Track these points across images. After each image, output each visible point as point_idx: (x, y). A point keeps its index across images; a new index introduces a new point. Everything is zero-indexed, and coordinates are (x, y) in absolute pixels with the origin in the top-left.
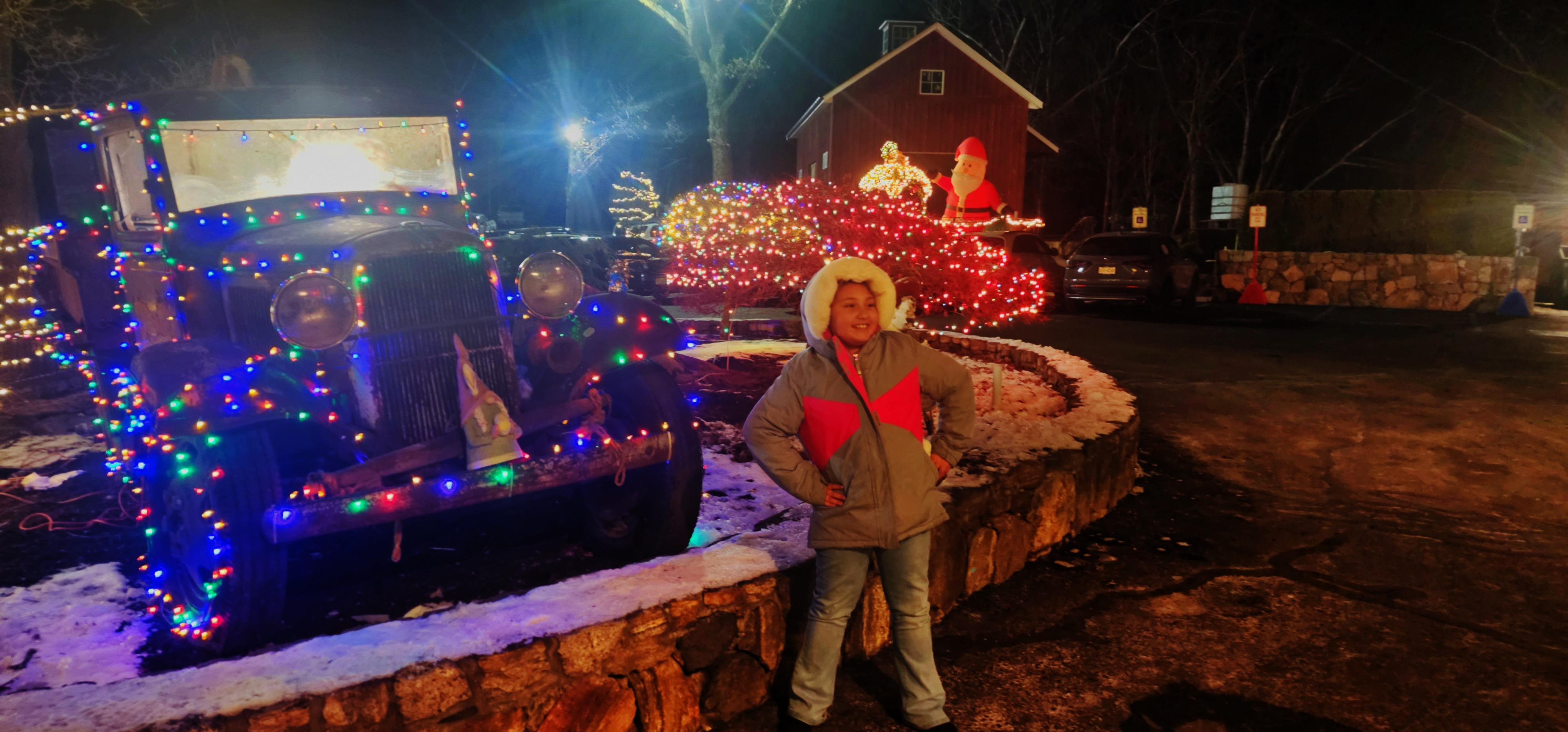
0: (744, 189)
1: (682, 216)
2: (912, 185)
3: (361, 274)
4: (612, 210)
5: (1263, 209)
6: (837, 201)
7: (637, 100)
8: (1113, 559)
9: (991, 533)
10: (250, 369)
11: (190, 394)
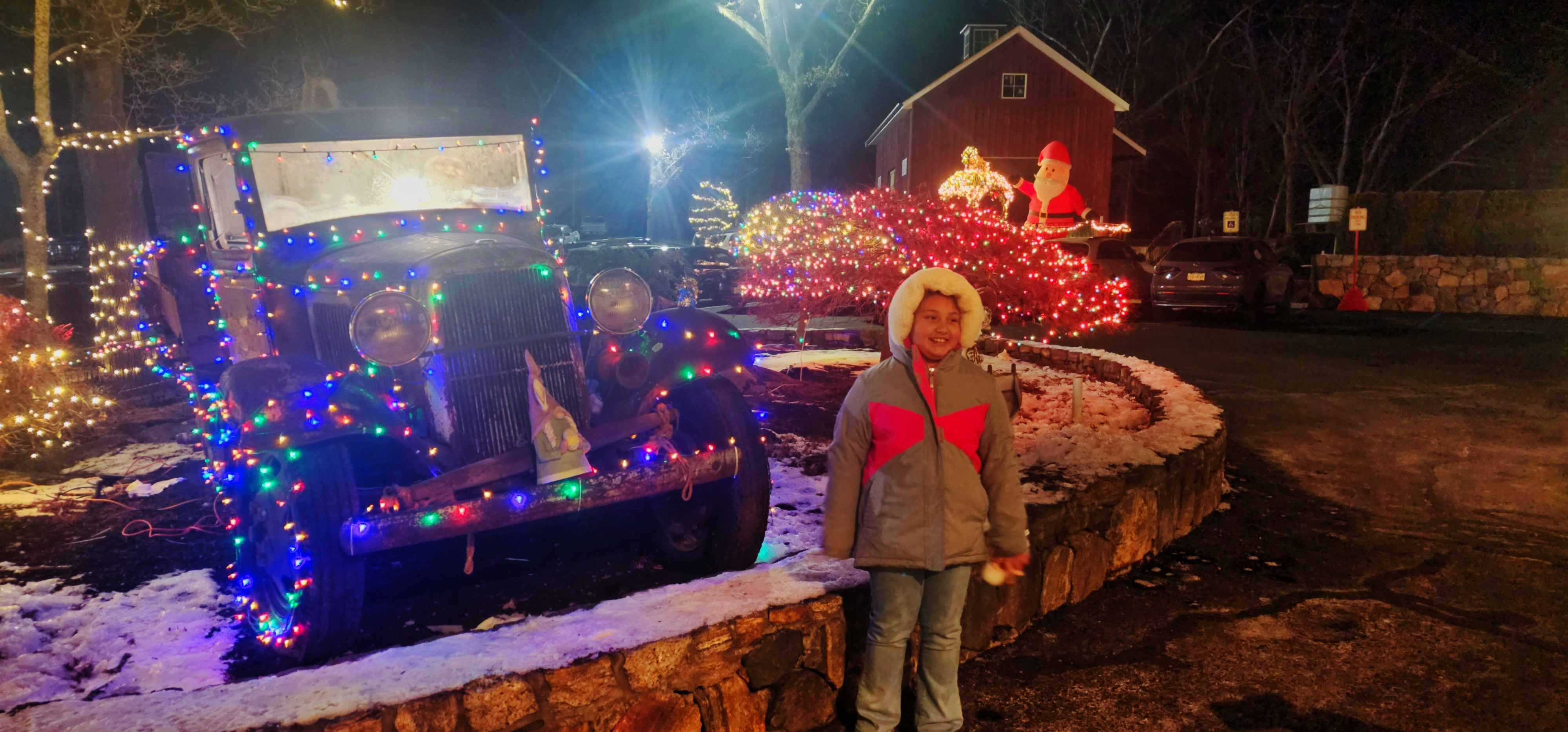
0: (819, 198)
1: (758, 226)
2: (994, 191)
3: (436, 292)
4: (691, 220)
5: (1364, 212)
6: (912, 211)
7: (716, 111)
8: (1196, 578)
9: (1068, 551)
10: (330, 385)
11: (273, 411)
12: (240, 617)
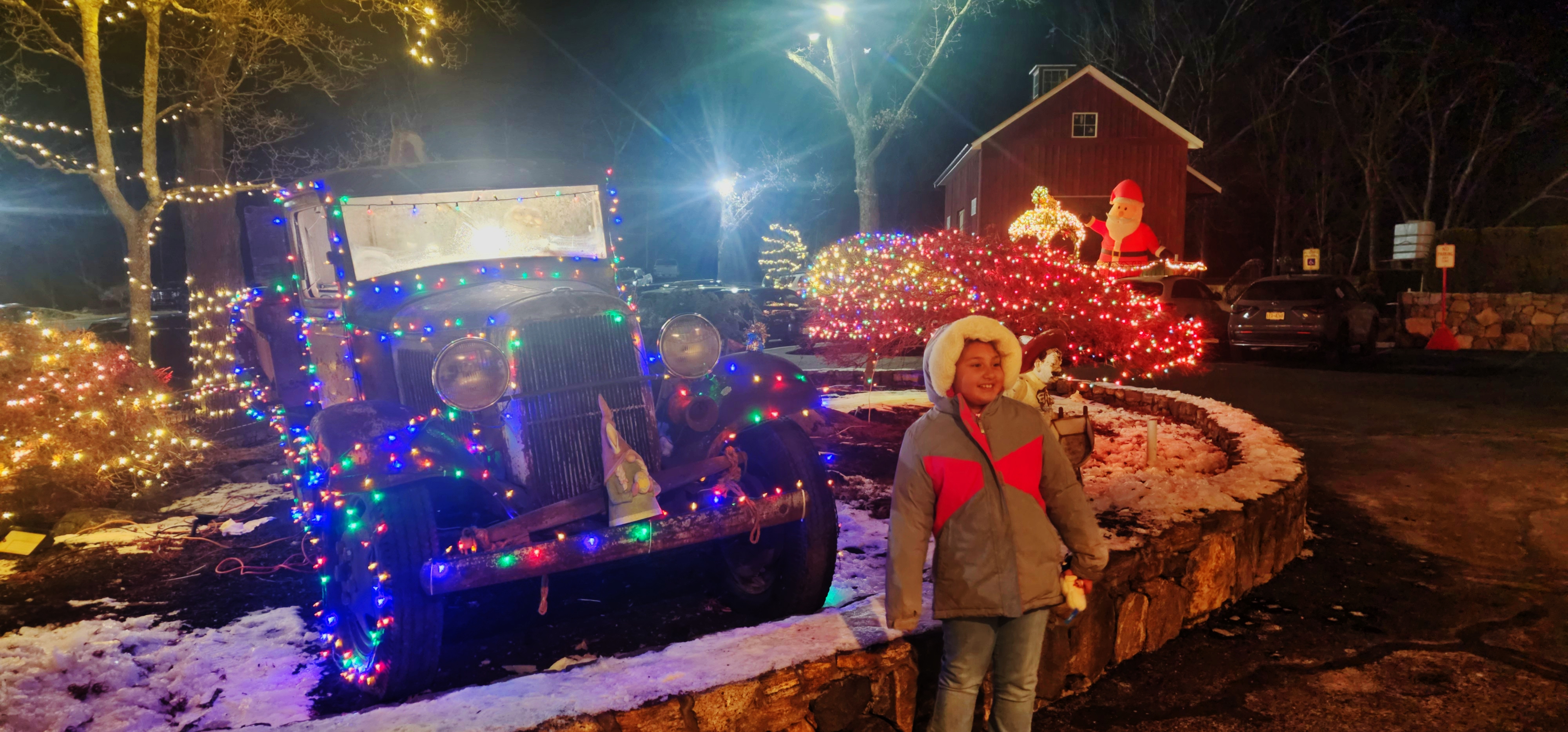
0: (887, 240)
1: (826, 268)
2: (1065, 230)
3: (515, 339)
4: (761, 262)
5: (1451, 249)
6: (981, 252)
7: (787, 154)
8: (1278, 628)
9: (1143, 598)
10: (413, 430)
11: (359, 453)
12: (325, 654)
